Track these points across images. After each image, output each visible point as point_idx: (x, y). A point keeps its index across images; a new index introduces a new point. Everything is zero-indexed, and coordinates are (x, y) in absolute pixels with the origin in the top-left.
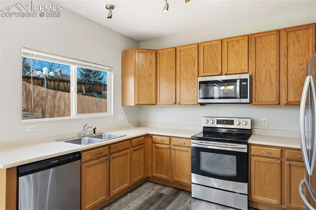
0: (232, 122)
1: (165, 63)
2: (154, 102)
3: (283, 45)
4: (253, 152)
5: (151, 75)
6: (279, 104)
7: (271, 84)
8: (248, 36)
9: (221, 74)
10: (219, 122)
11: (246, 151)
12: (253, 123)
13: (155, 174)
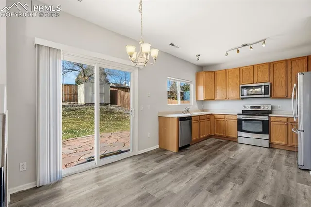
0: (260, 107)
1: (220, 78)
2: (213, 98)
3: (289, 67)
4: (271, 120)
5: (212, 84)
6: (287, 97)
7: (283, 87)
8: (269, 63)
9: (253, 83)
10: (252, 107)
11: (268, 119)
12: (272, 107)
13: (216, 134)
